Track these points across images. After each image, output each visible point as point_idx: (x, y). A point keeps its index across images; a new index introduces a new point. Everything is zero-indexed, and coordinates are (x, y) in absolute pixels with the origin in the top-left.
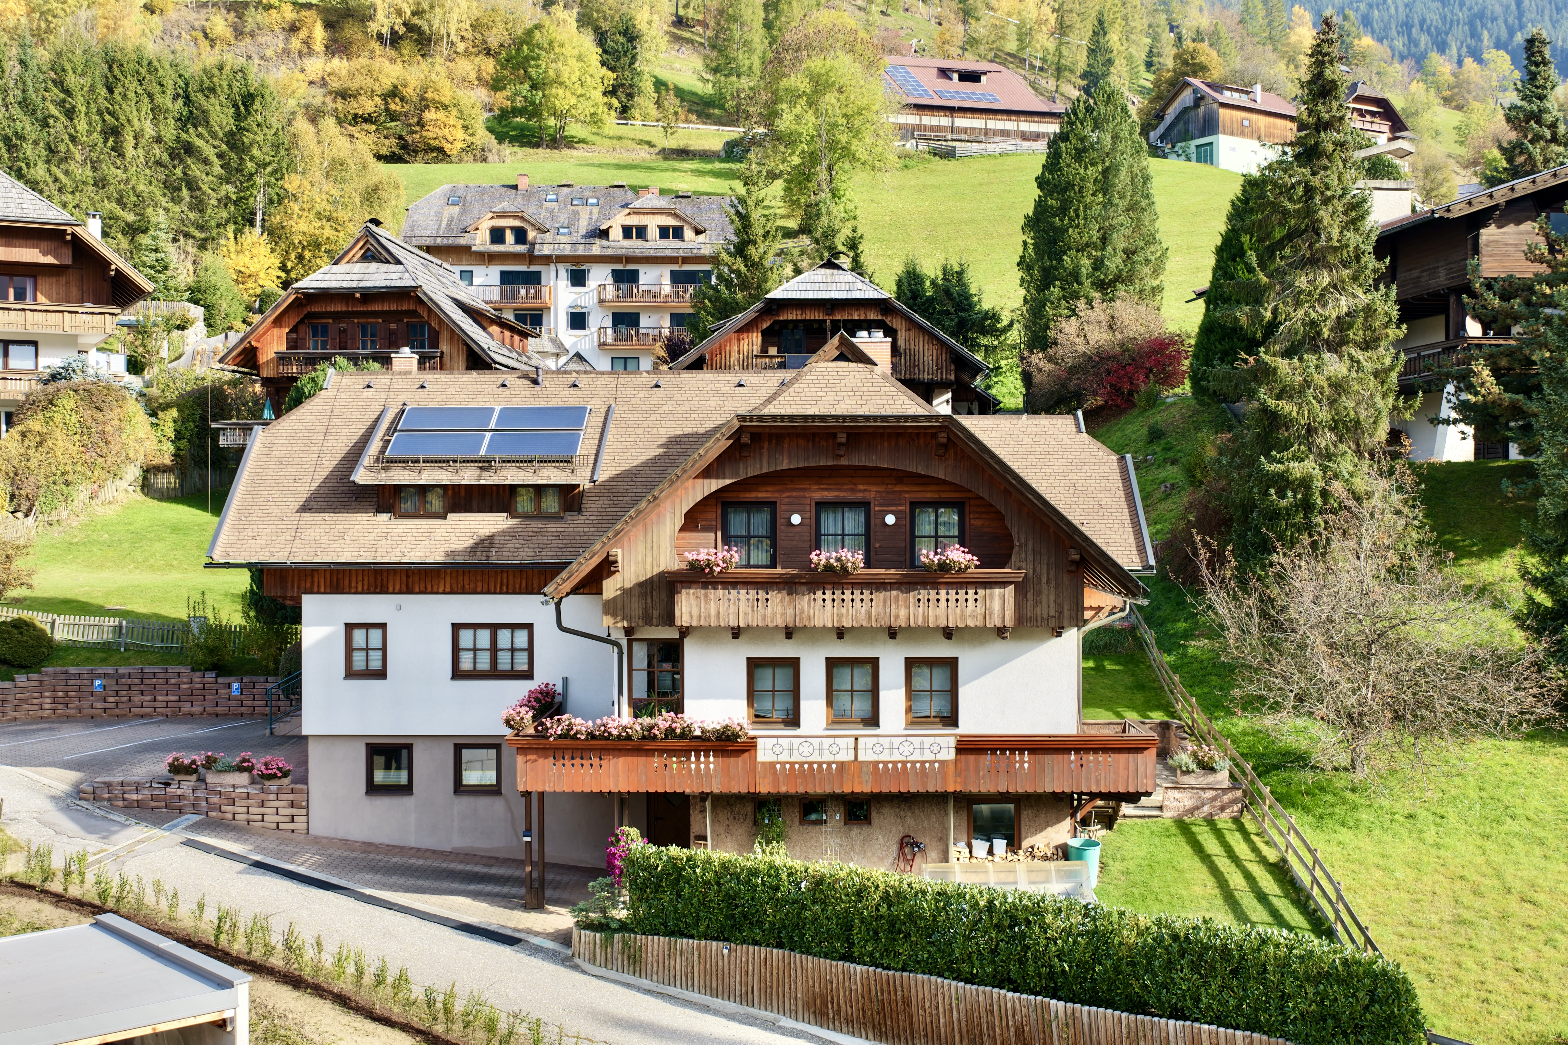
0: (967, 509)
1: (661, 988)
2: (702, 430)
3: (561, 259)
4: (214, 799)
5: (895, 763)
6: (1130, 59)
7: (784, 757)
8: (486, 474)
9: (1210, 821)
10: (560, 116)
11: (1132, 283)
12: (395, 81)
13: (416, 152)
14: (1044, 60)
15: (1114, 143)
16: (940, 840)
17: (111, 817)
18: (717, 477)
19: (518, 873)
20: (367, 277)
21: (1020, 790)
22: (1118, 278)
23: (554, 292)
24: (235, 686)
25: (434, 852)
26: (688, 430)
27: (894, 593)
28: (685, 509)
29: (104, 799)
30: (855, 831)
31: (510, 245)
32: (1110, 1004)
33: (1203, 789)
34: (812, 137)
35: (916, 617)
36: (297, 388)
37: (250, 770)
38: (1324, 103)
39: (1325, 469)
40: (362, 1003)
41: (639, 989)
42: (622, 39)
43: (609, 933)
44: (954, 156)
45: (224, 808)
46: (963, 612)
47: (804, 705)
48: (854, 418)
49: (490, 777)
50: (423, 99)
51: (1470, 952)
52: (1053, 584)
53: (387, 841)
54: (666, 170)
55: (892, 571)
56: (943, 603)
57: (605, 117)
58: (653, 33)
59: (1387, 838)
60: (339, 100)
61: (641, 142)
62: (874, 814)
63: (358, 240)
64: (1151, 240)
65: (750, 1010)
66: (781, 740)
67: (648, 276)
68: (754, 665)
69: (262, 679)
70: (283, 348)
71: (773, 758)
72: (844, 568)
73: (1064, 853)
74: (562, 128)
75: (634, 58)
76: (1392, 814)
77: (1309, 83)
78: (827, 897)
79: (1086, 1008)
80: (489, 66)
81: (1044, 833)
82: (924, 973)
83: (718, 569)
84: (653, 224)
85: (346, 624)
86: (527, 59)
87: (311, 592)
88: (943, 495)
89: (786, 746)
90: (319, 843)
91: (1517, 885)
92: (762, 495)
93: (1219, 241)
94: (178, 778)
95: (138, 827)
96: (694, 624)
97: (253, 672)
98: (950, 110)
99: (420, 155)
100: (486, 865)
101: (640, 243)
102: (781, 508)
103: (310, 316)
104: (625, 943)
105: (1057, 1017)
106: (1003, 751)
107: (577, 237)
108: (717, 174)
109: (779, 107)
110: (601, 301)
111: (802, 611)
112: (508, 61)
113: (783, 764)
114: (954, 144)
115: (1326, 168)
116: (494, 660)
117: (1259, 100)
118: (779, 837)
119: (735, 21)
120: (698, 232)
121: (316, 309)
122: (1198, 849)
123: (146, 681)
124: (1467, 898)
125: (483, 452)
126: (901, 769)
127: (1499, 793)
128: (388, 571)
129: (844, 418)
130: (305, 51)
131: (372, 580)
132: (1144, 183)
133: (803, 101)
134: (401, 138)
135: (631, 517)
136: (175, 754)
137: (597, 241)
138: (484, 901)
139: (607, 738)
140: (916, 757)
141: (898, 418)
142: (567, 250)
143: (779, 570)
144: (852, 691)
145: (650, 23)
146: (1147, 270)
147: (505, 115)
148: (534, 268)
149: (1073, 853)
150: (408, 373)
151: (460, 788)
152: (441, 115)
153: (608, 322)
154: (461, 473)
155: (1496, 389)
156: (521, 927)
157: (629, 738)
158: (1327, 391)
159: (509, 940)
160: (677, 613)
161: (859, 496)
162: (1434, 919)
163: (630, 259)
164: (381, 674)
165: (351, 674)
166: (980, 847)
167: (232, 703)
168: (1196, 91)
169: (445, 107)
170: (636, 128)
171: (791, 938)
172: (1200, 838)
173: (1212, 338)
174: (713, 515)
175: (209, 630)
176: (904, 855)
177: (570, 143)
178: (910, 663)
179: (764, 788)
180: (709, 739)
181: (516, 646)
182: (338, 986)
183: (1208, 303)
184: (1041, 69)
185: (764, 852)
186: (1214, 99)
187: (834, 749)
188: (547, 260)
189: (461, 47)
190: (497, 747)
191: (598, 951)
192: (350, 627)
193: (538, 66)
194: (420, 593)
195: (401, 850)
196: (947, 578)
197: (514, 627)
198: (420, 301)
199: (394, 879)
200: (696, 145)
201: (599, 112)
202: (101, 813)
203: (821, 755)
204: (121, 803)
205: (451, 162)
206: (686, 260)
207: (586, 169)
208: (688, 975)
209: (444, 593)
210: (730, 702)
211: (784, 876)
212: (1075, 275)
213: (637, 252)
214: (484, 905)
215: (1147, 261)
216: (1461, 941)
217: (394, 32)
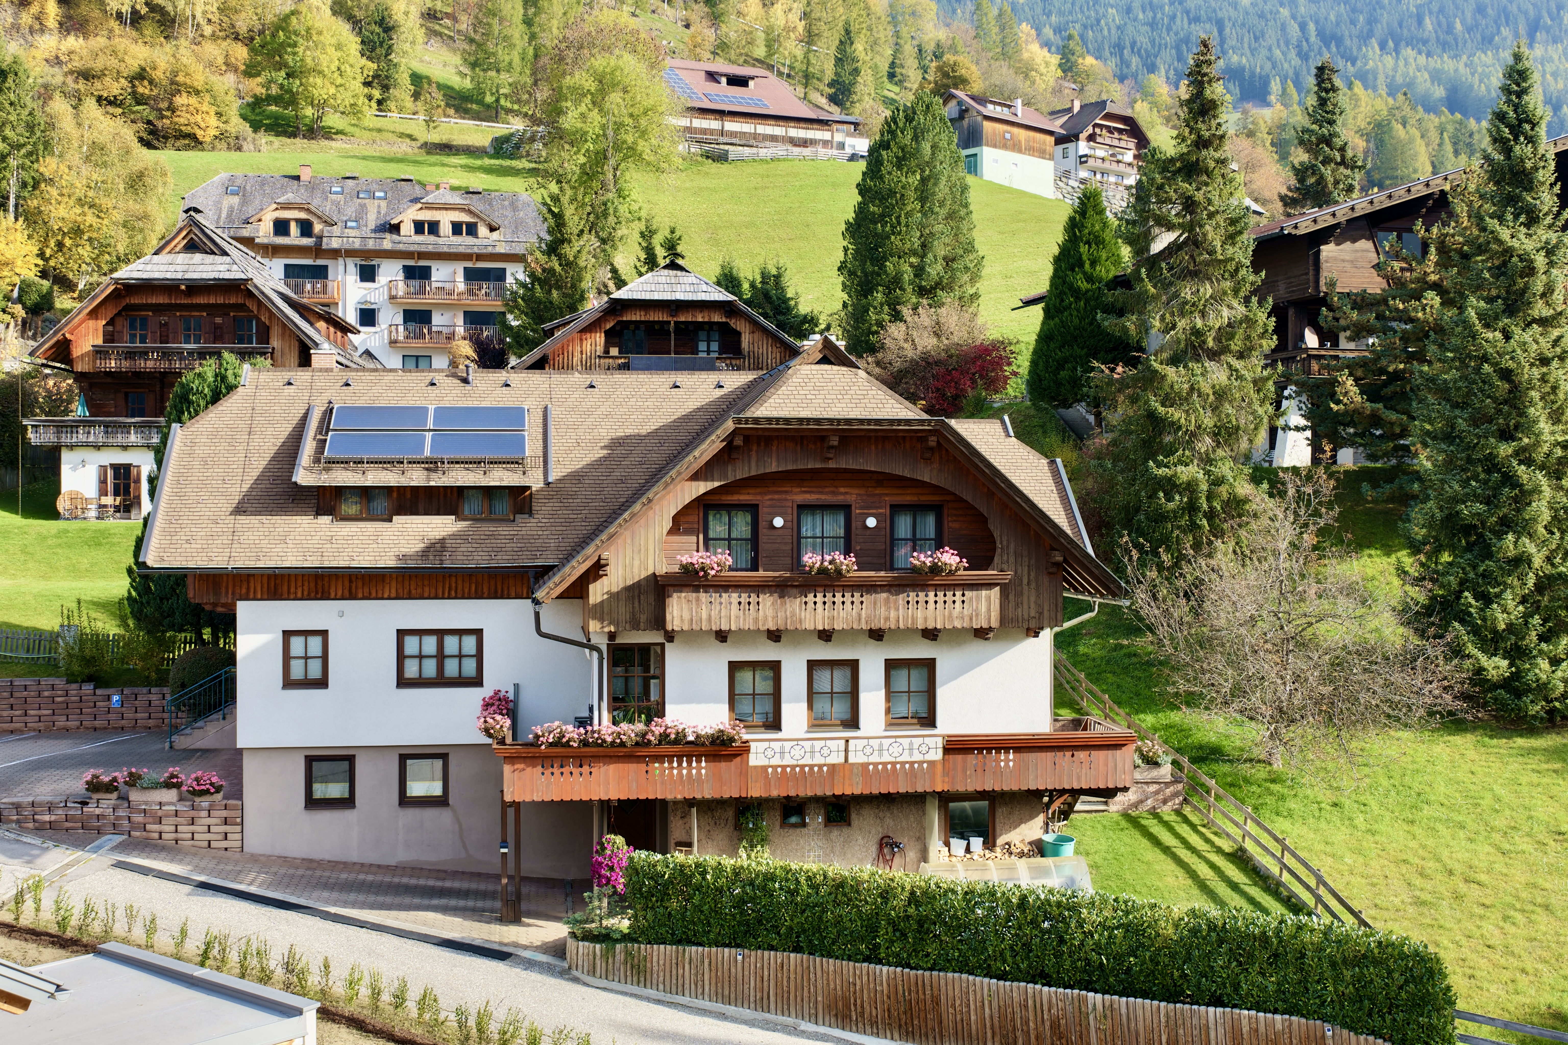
0: (945, 511)
1: (668, 997)
2: (644, 432)
3: (350, 253)
4: (138, 818)
5: (885, 764)
6: (875, 68)
7: (776, 761)
8: (434, 475)
9: (1154, 814)
10: (321, 105)
11: (952, 289)
12: (143, 63)
13: (166, 138)
14: (791, 68)
15: (933, 154)
16: (918, 839)
17: (25, 840)
18: (706, 480)
19: (491, 887)
20: (192, 268)
21: (1006, 788)
22: (938, 285)
23: (342, 287)
24: (115, 698)
25: (379, 866)
26: (629, 431)
27: (884, 595)
28: (673, 512)
29: (12, 821)
30: (835, 833)
31: (294, 237)
32: (1145, 995)
33: (1147, 783)
34: (598, 136)
35: (906, 619)
36: (182, 385)
37: (178, 786)
38: (1203, 122)
39: (1208, 473)
40: (379, 1026)
41: (648, 999)
42: (378, 30)
43: (610, 945)
44: (726, 160)
45: (148, 827)
46: (950, 614)
47: (786, 708)
48: (848, 421)
49: (436, 789)
50: (173, 83)
51: (1441, 931)
52: (1033, 585)
53: (327, 857)
54: (434, 165)
55: (882, 574)
56: (931, 605)
57: (366, 108)
58: (410, 24)
59: (1323, 825)
60: (81, 81)
61: (402, 135)
62: (854, 816)
63: (181, 230)
64: (970, 248)
65: (767, 1015)
66: (773, 744)
67: (440, 273)
68: (734, 667)
69: (145, 690)
70: (99, 341)
71: (765, 762)
72: (838, 572)
73: (1040, 849)
74: (320, 118)
75: (390, 50)
76: (1318, 803)
77: (1189, 102)
78: (850, 900)
79: (1124, 999)
80: (241, 53)
81: (1018, 830)
82: (954, 971)
83: (713, 573)
84: (446, 219)
85: (285, 632)
86: (282, 45)
87: (247, 599)
88: (923, 498)
89: (778, 750)
90: (260, 862)
91: (1458, 868)
92: (744, 497)
93: (1056, 251)
94: (96, 796)
95: (57, 850)
96: (686, 628)
97: (131, 683)
98: (721, 114)
99: (171, 141)
100: (438, 879)
101: (432, 238)
102: (763, 511)
103: (129, 308)
104: (628, 953)
105: (1094, 1008)
106: (989, 750)
107: (366, 231)
108: (488, 170)
109: (564, 104)
110: (392, 298)
111: (793, 614)
112: (263, 47)
113: (775, 767)
114: (726, 147)
115: (1207, 184)
116: (440, 667)
117: (1019, 114)
118: (763, 841)
119: (495, 15)
120: (492, 229)
121: (136, 300)
122: (1156, 841)
123: (16, 694)
124: (1418, 881)
125: (427, 453)
126: (891, 770)
127: (1407, 780)
128: (330, 576)
129: (839, 421)
130: (37, 27)
131: (312, 585)
132: (962, 192)
133: (588, 99)
134: (149, 122)
135: (625, 521)
136: (92, 771)
137: (388, 236)
138: (455, 915)
139: (601, 745)
140: (905, 758)
141: (892, 422)
142: (357, 244)
143: (761, 573)
144: (832, 693)
145: (406, 13)
146: (966, 277)
147: (257, 103)
148: (320, 262)
149: (1048, 850)
150: (329, 370)
151: (405, 801)
152: (193, 101)
153: (399, 319)
154: (408, 474)
155: (1358, 399)
156: (506, 941)
157: (623, 744)
158: (1212, 398)
159: (499, 955)
160: (668, 617)
161: (840, 499)
162: (1397, 901)
163: (421, 255)
164: (322, 683)
165: (289, 683)
166: (958, 845)
167: (111, 716)
168: (960, 103)
169: (197, 92)
170: (393, 120)
171: (810, 941)
172: (1152, 830)
173: (1052, 345)
174: (694, 518)
175: (82, 639)
176: (884, 856)
177: (328, 134)
178: (891, 665)
179: (756, 791)
180: (703, 744)
181: (464, 652)
182: (348, 1010)
183: (1046, 311)
184: (789, 76)
185: (749, 857)
186: (979, 112)
187: (825, 751)
188: (335, 254)
189: (208, 30)
190: (444, 757)
191: (598, 962)
192: (287, 634)
193: (294, 54)
194: (364, 598)
195: (345, 866)
196: (937, 581)
197: (460, 633)
198: (250, 294)
199: (352, 896)
200: (459, 139)
201: (360, 103)
202: (13, 836)
203: (812, 757)
204: (31, 825)
205: (203, 150)
206: (480, 257)
207: (351, 161)
208: (698, 982)
209: (389, 598)
210: (712, 706)
211: (802, 879)
212: (896, 282)
213: (430, 248)
214: (458, 920)
215: (967, 268)
216: (1428, 921)
217: (134, 12)
